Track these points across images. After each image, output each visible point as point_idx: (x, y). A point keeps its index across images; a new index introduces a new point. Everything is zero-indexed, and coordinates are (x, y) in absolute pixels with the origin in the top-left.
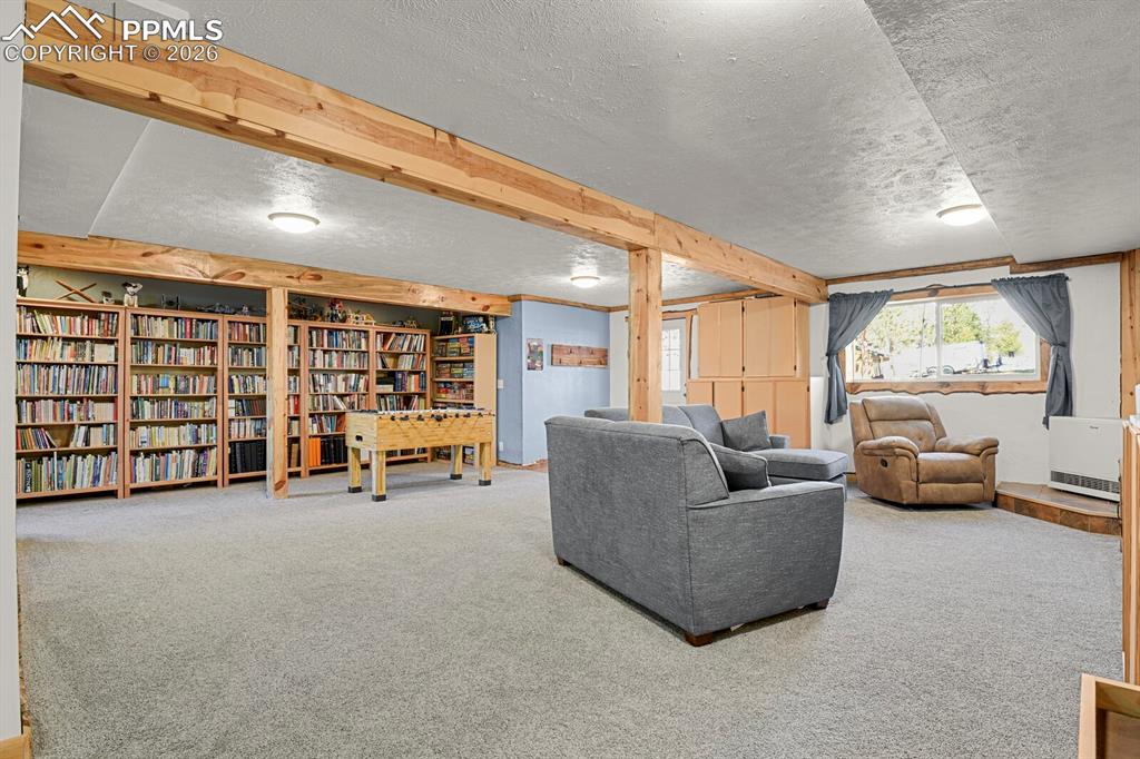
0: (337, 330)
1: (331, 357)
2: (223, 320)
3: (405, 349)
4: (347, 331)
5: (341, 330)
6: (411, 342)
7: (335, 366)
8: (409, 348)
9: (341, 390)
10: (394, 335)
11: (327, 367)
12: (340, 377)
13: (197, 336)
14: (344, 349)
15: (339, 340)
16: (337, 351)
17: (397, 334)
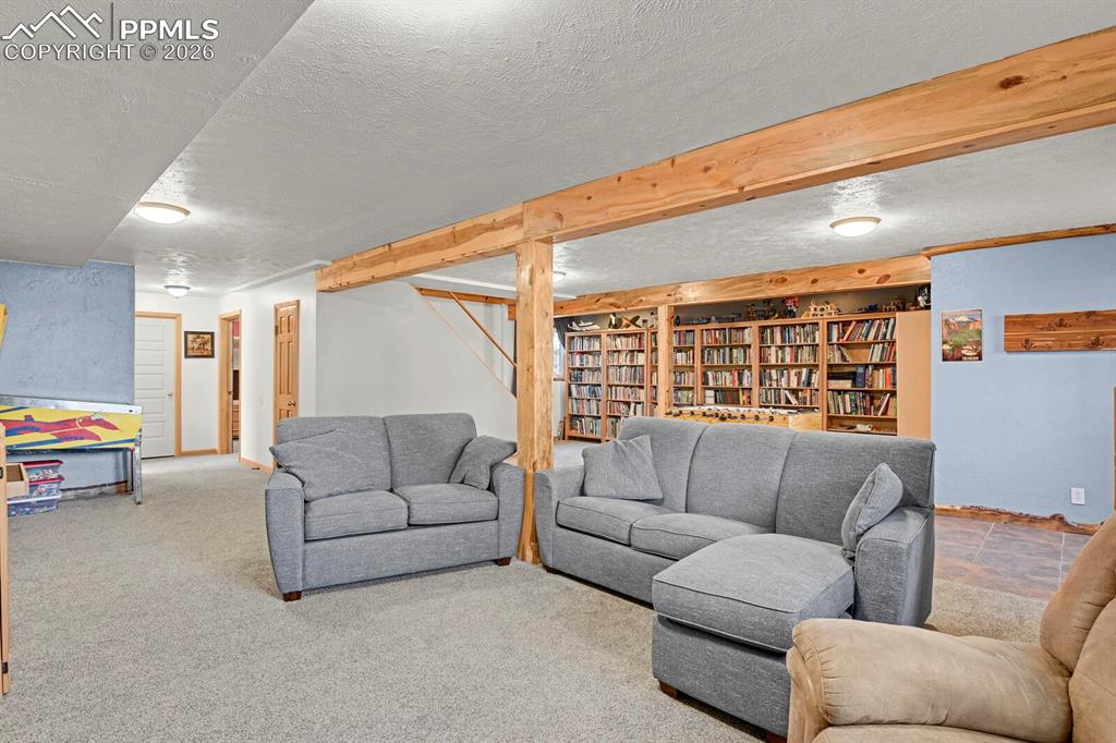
0: (787, 326)
1: (783, 353)
2: (697, 329)
3: (870, 338)
4: (803, 325)
5: (794, 326)
6: (878, 329)
7: (788, 360)
8: (876, 337)
9: (794, 385)
10: (854, 323)
11: (780, 363)
12: (793, 372)
13: (685, 343)
14: (798, 343)
15: (792, 335)
16: (791, 347)
17: (858, 322)
